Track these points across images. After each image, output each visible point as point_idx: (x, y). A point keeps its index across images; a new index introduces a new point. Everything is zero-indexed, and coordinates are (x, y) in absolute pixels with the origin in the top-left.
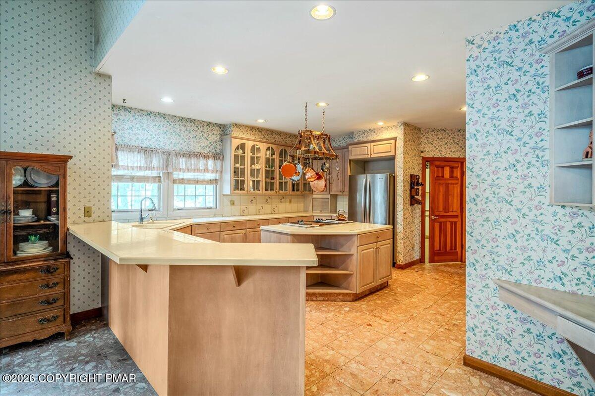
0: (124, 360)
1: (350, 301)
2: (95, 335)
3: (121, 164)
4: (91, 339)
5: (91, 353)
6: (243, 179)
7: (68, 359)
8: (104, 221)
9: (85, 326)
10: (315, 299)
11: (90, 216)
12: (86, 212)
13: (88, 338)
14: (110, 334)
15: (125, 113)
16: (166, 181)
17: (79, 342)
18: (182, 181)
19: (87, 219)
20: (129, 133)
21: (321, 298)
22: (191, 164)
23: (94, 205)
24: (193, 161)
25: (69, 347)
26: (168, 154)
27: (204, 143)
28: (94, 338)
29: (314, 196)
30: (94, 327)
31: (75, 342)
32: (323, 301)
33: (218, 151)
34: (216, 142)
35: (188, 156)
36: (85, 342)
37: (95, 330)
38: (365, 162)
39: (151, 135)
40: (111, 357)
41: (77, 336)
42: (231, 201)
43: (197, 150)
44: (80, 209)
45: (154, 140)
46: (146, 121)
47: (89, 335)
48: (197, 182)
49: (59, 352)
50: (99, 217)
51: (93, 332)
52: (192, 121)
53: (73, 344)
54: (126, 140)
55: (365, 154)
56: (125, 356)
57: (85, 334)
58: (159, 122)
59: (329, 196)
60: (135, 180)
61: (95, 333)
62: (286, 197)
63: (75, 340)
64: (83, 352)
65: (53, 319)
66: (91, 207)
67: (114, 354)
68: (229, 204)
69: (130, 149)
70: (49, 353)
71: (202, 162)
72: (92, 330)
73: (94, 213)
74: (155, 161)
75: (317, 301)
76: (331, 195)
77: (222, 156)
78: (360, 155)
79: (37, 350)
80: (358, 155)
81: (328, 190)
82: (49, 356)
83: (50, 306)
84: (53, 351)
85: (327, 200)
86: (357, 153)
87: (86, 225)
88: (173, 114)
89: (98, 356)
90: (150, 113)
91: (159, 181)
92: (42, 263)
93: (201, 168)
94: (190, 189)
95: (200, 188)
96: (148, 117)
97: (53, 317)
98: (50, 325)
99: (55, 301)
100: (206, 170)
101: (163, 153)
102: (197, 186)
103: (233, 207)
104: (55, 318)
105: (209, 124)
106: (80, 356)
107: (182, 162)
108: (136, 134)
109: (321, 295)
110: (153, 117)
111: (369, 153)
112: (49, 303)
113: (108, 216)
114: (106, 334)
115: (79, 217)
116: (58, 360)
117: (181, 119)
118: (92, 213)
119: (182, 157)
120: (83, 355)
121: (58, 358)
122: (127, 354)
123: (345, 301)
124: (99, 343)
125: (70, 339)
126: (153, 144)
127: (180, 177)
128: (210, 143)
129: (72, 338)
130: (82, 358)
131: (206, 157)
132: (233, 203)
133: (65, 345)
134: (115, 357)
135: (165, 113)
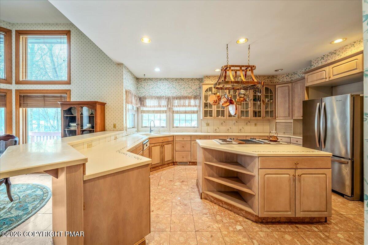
1: (252, 221)
3: (147, 105)
6: (211, 109)
8: (121, 130)
10: (221, 204)
11: (116, 128)
12: (114, 126)
15: (150, 81)
16: (169, 112)
18: (177, 112)
20: (152, 90)
21: (226, 207)
22: (181, 103)
24: (182, 101)
26: (168, 99)
27: (189, 90)
29: (277, 121)
32: (228, 209)
33: (198, 94)
34: (196, 89)
35: (179, 98)
38: (332, 87)
39: (162, 90)
42: (207, 124)
43: (185, 95)
44: (112, 125)
45: (163, 92)
46: (159, 84)
48: (186, 112)
50: (119, 128)
52: (182, 79)
54: (151, 94)
55: (323, 79)
58: (165, 83)
59: (292, 121)
60: (155, 112)
62: (252, 121)
66: (116, 124)
68: (205, 125)
69: (152, 97)
71: (187, 101)
74: (164, 102)
75: (222, 207)
76: (293, 119)
77: (200, 97)
78: (317, 80)
80: (314, 81)
81: (291, 115)
85: (290, 124)
86: (314, 79)
88: (172, 77)
90: (161, 79)
91: (166, 113)
93: (187, 104)
94: (183, 116)
95: (188, 116)
96: (160, 81)
100: (190, 106)
101: (166, 98)
102: (187, 115)
103: (208, 127)
105: (192, 79)
107: (176, 102)
108: (155, 91)
109: (226, 203)
110: (162, 81)
111: (328, 77)
113: (122, 128)
115: (112, 128)
117: (176, 79)
118: (116, 126)
119: (176, 99)
123: (248, 219)
126: (163, 94)
127: (176, 110)
128: (193, 90)
131: (190, 98)
132: (208, 125)
135: (168, 77)
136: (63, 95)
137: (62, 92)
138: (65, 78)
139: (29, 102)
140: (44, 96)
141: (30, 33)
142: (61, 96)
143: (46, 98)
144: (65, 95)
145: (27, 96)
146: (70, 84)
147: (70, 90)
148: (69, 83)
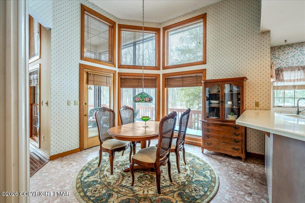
0: (263, 184)
2: (256, 166)
4: (253, 167)
5: (249, 172)
7: (239, 169)
8: (266, 109)
9: (254, 160)
11: (258, 107)
12: (256, 104)
13: (252, 166)
14: (263, 169)
17: (247, 165)
19: (257, 108)
20: (292, 60)
23: (261, 101)
25: (242, 165)
28: (255, 167)
30: (257, 163)
31: (246, 164)
36: (250, 167)
37: (257, 164)
40: (257, 179)
41: (248, 162)
44: (253, 103)
47: (253, 165)
49: (238, 164)
50: (263, 107)
51: (256, 164)
53: (245, 164)
54: (290, 64)
56: (264, 183)
57: (252, 163)
61: (256, 165)
63: (246, 163)
64: (247, 170)
65: (237, 150)
66: (259, 102)
67: (259, 179)
70: (235, 163)
72: (256, 163)
73: (261, 105)
79: (232, 160)
82: (234, 164)
83: (236, 144)
84: (236, 163)
87: (256, 111)
89: (251, 175)
92: (233, 124)
97: (237, 149)
98: (236, 151)
99: (238, 142)
104: (238, 150)
106: (244, 170)
112: (236, 142)
113: (268, 107)
114: (262, 168)
115: (253, 107)
116: (236, 167)
118: (260, 105)
120: (246, 171)
121: (236, 166)
122: (266, 182)
124: (256, 170)
125: (244, 162)
129: (246, 162)
130: (245, 172)
133: (241, 163)
134: (259, 180)
136: (198, 74)
137: (198, 72)
138: (201, 59)
139: (172, 83)
140: (183, 77)
141: (172, 26)
142: (197, 76)
143: (184, 79)
144: (201, 74)
145: (170, 78)
146: (206, 63)
147: (205, 70)
148: (204, 62)
